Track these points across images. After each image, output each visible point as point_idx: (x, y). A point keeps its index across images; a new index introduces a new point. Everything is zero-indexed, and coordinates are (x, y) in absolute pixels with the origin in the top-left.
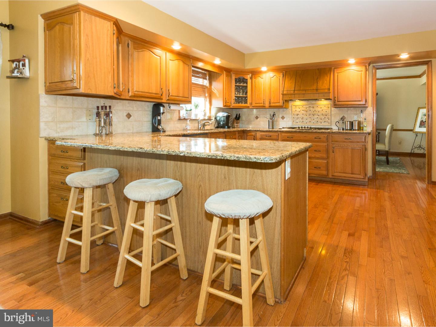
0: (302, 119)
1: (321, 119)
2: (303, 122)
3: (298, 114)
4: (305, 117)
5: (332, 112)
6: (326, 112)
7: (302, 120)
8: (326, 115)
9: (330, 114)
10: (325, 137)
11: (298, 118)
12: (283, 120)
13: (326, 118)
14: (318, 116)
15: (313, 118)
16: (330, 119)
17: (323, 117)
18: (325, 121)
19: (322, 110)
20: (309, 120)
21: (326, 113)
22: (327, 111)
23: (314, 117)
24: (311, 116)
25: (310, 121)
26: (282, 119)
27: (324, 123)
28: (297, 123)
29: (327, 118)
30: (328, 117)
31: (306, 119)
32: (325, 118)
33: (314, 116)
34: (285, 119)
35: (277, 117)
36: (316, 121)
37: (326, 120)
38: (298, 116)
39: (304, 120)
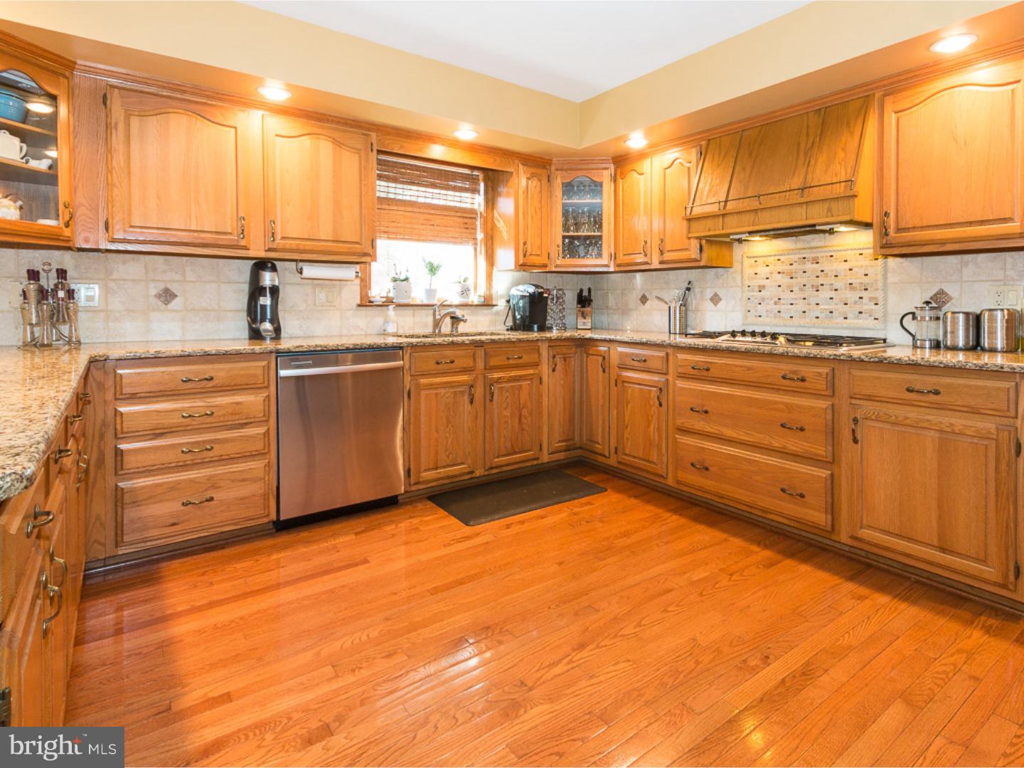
0: (776, 303)
1: (846, 304)
2: (782, 314)
3: (764, 287)
4: (787, 296)
5: (889, 275)
6: (866, 275)
7: (777, 308)
8: (866, 289)
9: (880, 285)
10: (820, 374)
11: (763, 299)
12: (715, 305)
13: (865, 300)
14: (833, 294)
15: (813, 301)
16: (880, 303)
17: (852, 296)
18: (861, 313)
19: (851, 270)
20: (801, 306)
21: (865, 280)
22: (870, 271)
23: (818, 296)
24: (809, 292)
25: (804, 312)
26: (711, 304)
27: (857, 318)
28: (760, 316)
29: (871, 299)
30: (872, 295)
31: (792, 304)
32: (861, 298)
33: (817, 291)
34: (721, 305)
35: (698, 296)
36: (825, 309)
37: (865, 307)
38: (763, 293)
39: (782, 308)
